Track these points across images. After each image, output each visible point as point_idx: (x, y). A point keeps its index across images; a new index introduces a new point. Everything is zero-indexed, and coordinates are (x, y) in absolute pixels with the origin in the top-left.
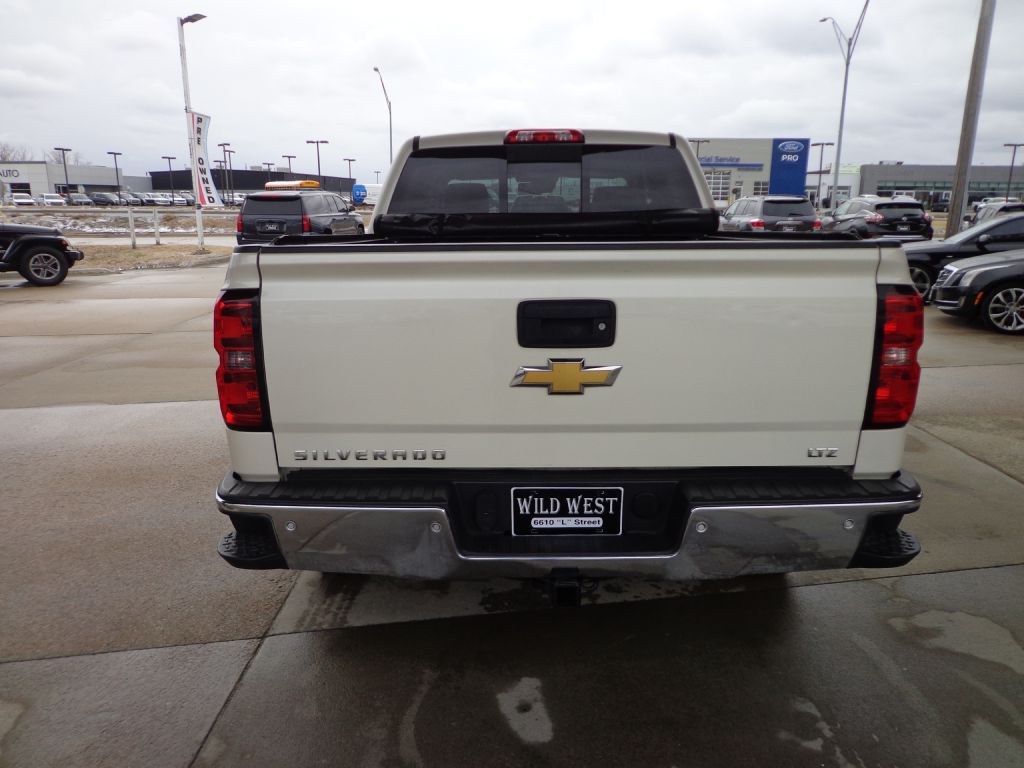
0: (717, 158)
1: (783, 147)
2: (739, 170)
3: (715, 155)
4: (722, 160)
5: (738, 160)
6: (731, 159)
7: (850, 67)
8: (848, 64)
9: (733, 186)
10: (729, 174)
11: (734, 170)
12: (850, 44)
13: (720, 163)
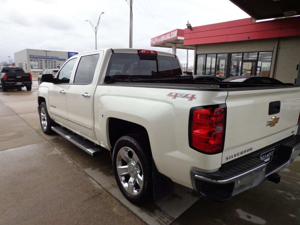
0: (51, 56)
1: (71, 54)
2: (59, 60)
3: (50, 56)
4: (53, 57)
5: (58, 57)
6: (56, 57)
7: (97, 34)
8: (96, 34)
9: (57, 65)
10: (56, 61)
11: (57, 60)
12: (96, 29)
13: (52, 58)
